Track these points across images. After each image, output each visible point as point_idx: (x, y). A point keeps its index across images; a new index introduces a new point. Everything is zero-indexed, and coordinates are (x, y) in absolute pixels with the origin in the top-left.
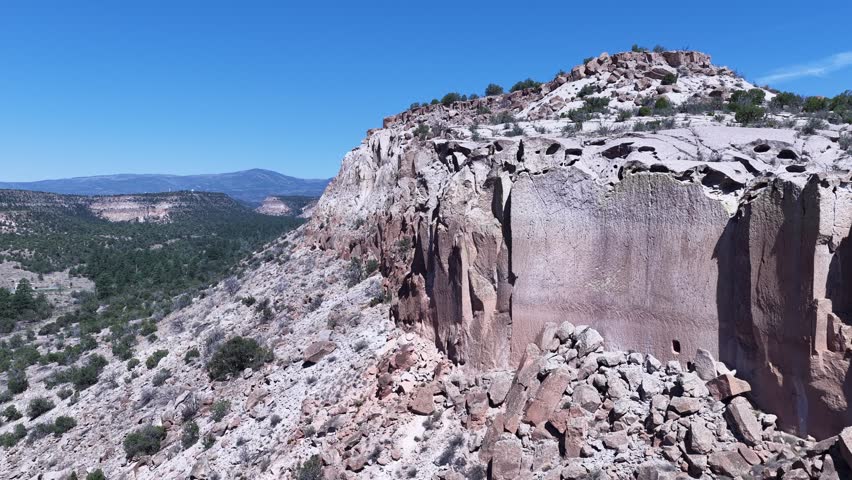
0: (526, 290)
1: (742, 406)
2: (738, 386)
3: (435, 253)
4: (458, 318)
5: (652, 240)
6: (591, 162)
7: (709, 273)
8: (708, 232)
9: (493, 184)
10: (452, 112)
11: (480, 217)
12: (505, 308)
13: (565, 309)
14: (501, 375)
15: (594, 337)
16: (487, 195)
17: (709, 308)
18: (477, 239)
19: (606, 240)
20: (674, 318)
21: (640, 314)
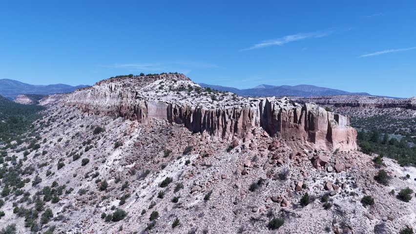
0: (149, 114)
1: (168, 123)
2: (167, 121)
3: (138, 110)
4: (141, 118)
5: (162, 108)
6: (156, 101)
7: (166, 112)
8: (166, 108)
9: (145, 102)
10: (132, 80)
11: (144, 106)
12: (147, 116)
13: (153, 116)
14: (146, 123)
15: (156, 118)
16: (145, 104)
17: (166, 115)
18: (143, 109)
19: (157, 109)
20: (163, 116)
21: (161, 116)
